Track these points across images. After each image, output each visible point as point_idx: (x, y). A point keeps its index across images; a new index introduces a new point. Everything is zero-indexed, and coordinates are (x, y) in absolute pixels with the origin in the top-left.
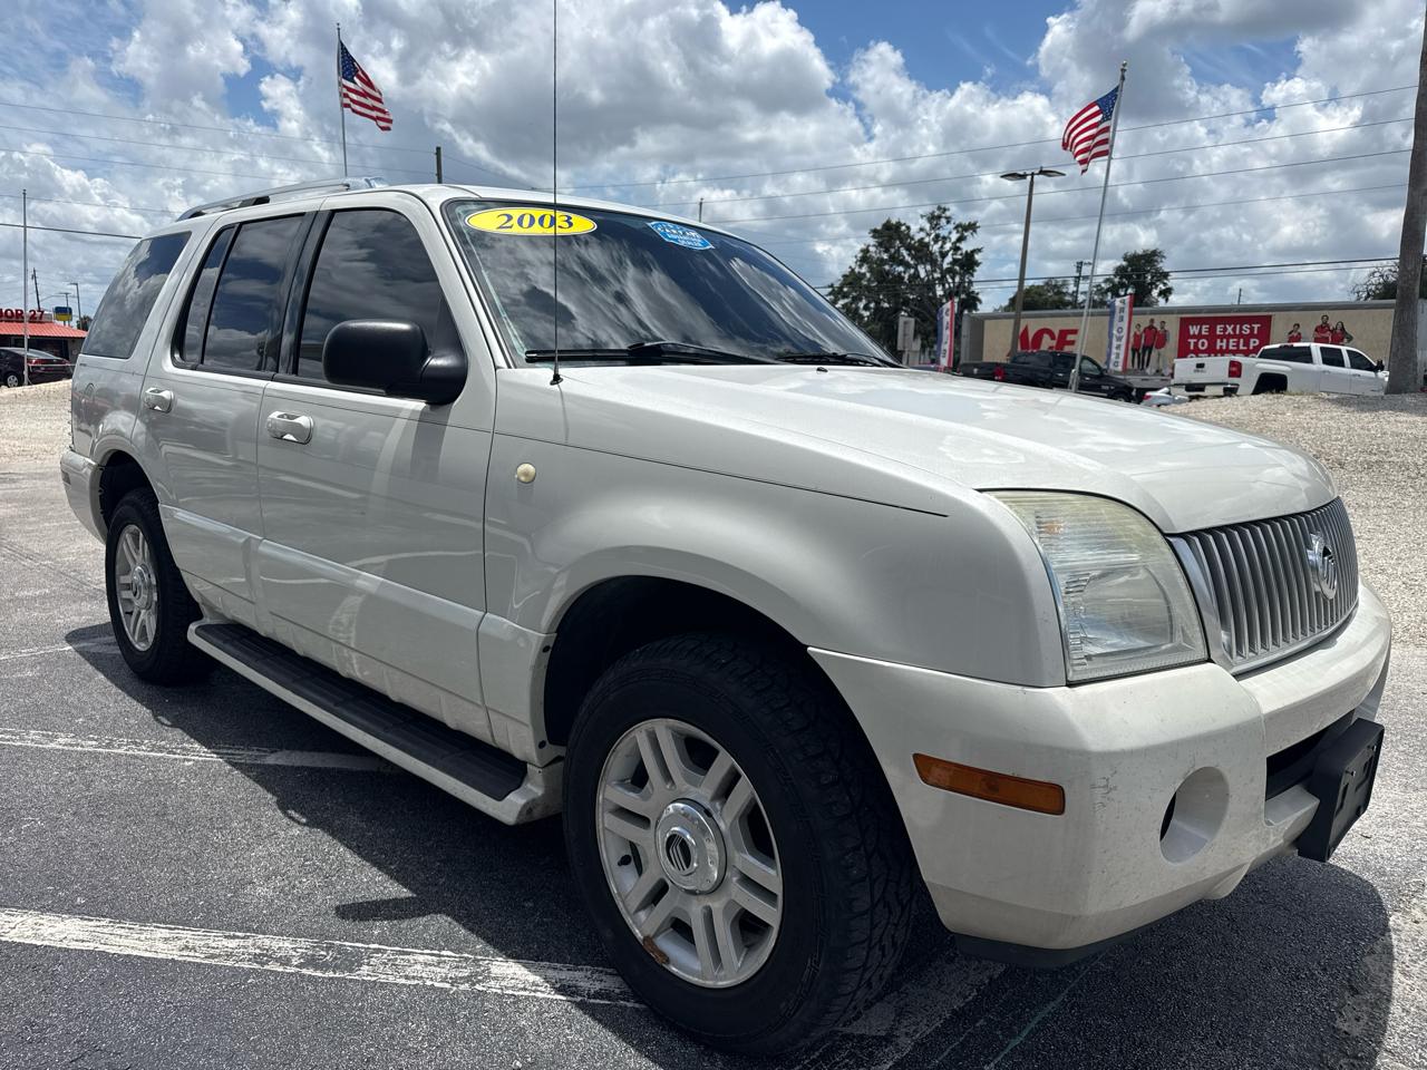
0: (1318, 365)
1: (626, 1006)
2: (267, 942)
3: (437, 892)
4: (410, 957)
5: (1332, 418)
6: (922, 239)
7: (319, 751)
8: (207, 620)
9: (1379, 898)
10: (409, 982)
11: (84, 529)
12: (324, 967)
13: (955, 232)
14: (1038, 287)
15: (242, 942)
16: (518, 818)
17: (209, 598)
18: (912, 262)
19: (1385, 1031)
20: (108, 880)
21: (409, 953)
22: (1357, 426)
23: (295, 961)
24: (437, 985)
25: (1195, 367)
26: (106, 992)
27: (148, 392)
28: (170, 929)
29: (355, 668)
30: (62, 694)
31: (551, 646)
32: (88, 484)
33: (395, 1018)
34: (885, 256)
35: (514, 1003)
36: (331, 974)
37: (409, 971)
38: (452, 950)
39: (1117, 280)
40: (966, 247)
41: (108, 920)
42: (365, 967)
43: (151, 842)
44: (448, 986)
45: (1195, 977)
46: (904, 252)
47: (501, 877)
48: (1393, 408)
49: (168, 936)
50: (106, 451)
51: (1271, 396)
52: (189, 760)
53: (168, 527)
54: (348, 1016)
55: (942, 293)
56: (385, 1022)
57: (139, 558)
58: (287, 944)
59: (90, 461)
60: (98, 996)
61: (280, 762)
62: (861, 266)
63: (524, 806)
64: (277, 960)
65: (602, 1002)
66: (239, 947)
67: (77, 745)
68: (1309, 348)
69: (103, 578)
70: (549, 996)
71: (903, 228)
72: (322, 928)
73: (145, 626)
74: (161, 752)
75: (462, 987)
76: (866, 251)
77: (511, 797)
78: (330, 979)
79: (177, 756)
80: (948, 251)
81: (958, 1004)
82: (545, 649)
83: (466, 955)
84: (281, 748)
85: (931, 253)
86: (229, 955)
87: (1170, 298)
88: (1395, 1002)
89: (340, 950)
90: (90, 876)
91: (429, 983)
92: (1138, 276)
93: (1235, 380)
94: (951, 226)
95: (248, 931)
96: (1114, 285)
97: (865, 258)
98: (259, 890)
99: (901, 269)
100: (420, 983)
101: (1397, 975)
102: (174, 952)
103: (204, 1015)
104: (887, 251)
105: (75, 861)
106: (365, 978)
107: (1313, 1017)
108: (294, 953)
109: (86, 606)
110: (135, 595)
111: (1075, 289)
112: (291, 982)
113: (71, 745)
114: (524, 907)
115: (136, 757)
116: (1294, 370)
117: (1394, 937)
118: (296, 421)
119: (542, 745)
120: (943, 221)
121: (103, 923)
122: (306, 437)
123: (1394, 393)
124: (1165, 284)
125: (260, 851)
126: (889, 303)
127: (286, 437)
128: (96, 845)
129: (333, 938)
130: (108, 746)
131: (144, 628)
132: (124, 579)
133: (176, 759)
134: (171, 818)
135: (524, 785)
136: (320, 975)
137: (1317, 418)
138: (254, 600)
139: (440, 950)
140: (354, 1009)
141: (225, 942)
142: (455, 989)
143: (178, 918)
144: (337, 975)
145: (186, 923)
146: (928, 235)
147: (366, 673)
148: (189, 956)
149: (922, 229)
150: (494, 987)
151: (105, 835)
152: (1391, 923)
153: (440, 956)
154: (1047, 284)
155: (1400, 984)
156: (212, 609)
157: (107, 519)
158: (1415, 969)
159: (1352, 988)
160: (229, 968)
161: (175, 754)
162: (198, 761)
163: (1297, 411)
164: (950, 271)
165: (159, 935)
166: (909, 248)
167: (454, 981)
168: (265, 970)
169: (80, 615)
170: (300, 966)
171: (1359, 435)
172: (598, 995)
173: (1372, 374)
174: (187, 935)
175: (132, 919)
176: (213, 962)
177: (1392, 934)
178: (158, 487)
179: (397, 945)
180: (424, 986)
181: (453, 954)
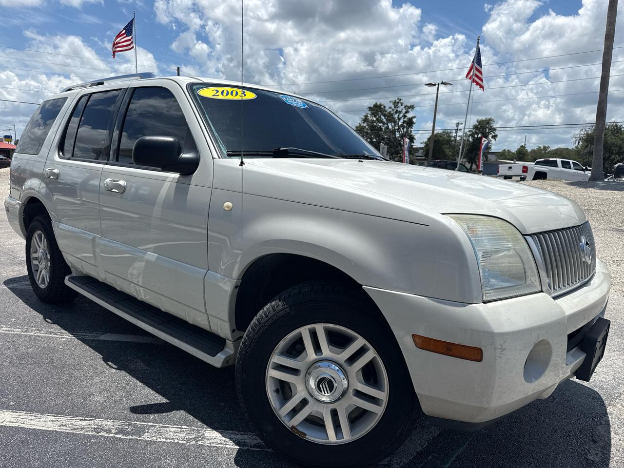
0: (560, 168)
1: (268, 451)
2: (100, 422)
3: (179, 398)
4: (168, 429)
5: (567, 191)
6: (390, 112)
7: (124, 334)
8: (74, 274)
9: (602, 399)
10: (167, 441)
11: (16, 233)
12: (127, 434)
13: (404, 109)
14: (440, 133)
15: (88, 422)
16: (222, 364)
17: (74, 264)
18: (386, 122)
19: (609, 460)
20: (25, 393)
21: (167, 427)
22: (578, 194)
23: (113, 431)
24: (180, 442)
25: (508, 168)
26: (24, 447)
27: (47, 170)
28: (54, 416)
29: (143, 295)
30: (5, 308)
31: (239, 285)
32: (18, 212)
33: (160, 458)
34: (375, 119)
35: (216, 450)
36: (130, 437)
37: (167, 436)
38: (187, 426)
39: (474, 131)
40: (409, 115)
41: (25, 412)
42: (146, 434)
43: (46, 376)
44: (185, 442)
45: (525, 436)
46: (383, 117)
47: (209, 391)
48: (593, 187)
49: (53, 419)
50: (26, 197)
51: (541, 181)
52: (64, 338)
53: (56, 232)
54: (138, 457)
55: (399, 135)
56: (156, 460)
57: (42, 246)
58: (109, 423)
59: (19, 202)
60: (19, 449)
61: (106, 339)
62: (364, 123)
63: (225, 359)
64: (105, 431)
65: (257, 449)
66: (87, 425)
67: (11, 331)
68: (556, 161)
69: (25, 255)
70: (232, 447)
71: (382, 107)
72: (126, 415)
73: (44, 277)
74: (51, 334)
75: (192, 443)
76: (366, 116)
77: (219, 355)
78: (130, 439)
79: (58, 336)
80: (401, 117)
81: (419, 449)
82: (236, 287)
83: (193, 428)
84: (107, 332)
85: (394, 118)
86: (82, 429)
87: (496, 139)
88: (613, 446)
89: (135, 426)
90: (17, 392)
91: (176, 441)
92: (483, 129)
93: (525, 174)
94: (403, 107)
95: (91, 417)
96: (473, 133)
97: (366, 120)
98: (96, 398)
99: (381, 124)
100: (172, 441)
101: (612, 434)
102: (57, 427)
103: (70, 457)
104: (375, 116)
105: (10, 385)
106: (146, 439)
107: (578, 453)
108: (113, 428)
109: (16, 268)
110: (40, 262)
111: (456, 134)
112: (112, 441)
113: (9, 331)
114: (219, 405)
115: (39, 337)
116: (550, 170)
117: (610, 417)
118: (118, 183)
119: (233, 331)
120: (400, 104)
121: (23, 414)
122: (123, 190)
123: (593, 180)
124: (494, 133)
125: (97, 380)
126: (376, 139)
127: (113, 190)
128: (20, 377)
129: (131, 420)
130: (26, 331)
131: (43, 278)
132: (34, 255)
133: (58, 337)
134: (55, 365)
135: (224, 349)
136: (125, 437)
137: (561, 190)
138: (97, 265)
139: (181, 425)
140: (141, 453)
141: (80, 422)
142: (188, 444)
143: (58, 412)
144: (133, 438)
145: (62, 413)
146: (393, 110)
147: (147, 297)
148: (64, 430)
149: (390, 108)
150: (207, 443)
151: (24, 372)
152: (608, 411)
153: (181, 428)
154: (444, 132)
155: (614, 438)
156: (76, 269)
157: (27, 229)
158: (620, 431)
159: (593, 440)
160: (82, 435)
161: (57, 335)
162: (68, 339)
163: (552, 187)
164: (401, 126)
165: (49, 419)
166: (384, 116)
167: (188, 440)
168: (99, 436)
169: (14, 272)
170: (116, 433)
171: (579, 198)
172: (255, 446)
173: (583, 172)
174: (62, 419)
175: (36, 412)
176: (75, 432)
177: (609, 415)
178: (52, 214)
179: (161, 423)
180: (174, 442)
181: (187, 428)
